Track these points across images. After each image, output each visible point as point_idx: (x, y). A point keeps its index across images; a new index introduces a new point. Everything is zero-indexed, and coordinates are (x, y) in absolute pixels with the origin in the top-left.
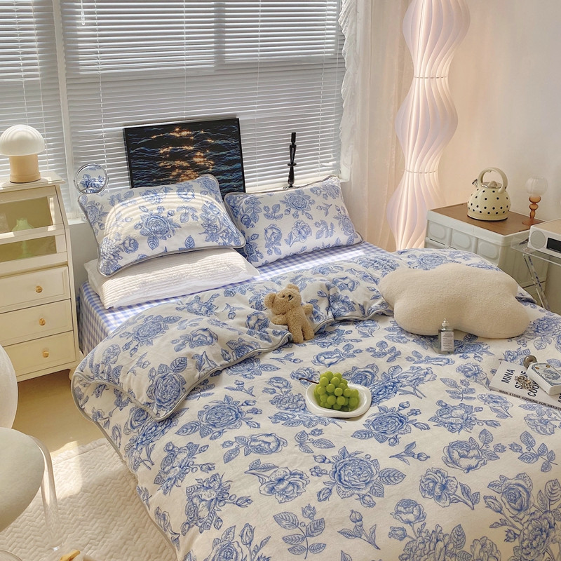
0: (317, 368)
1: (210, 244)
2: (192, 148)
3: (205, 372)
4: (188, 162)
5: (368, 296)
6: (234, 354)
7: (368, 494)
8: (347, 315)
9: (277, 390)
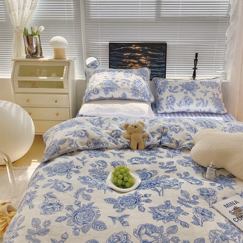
0: (127, 163)
1: (134, 98)
2: (140, 55)
3: (71, 148)
4: (137, 61)
5: (184, 138)
6: (93, 145)
7: (80, 229)
8: (166, 144)
9: (98, 166)
